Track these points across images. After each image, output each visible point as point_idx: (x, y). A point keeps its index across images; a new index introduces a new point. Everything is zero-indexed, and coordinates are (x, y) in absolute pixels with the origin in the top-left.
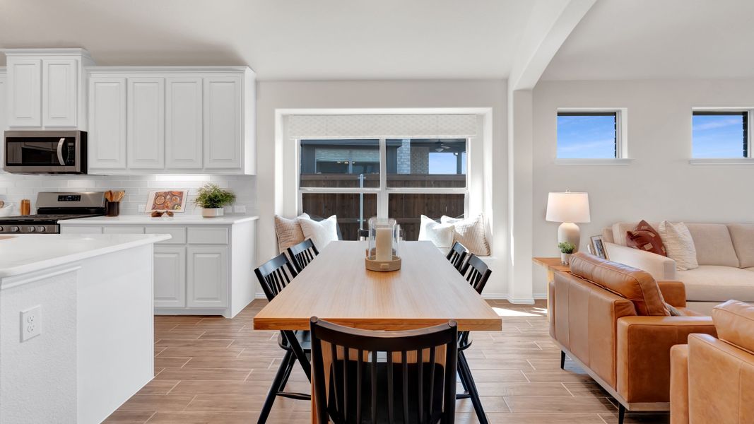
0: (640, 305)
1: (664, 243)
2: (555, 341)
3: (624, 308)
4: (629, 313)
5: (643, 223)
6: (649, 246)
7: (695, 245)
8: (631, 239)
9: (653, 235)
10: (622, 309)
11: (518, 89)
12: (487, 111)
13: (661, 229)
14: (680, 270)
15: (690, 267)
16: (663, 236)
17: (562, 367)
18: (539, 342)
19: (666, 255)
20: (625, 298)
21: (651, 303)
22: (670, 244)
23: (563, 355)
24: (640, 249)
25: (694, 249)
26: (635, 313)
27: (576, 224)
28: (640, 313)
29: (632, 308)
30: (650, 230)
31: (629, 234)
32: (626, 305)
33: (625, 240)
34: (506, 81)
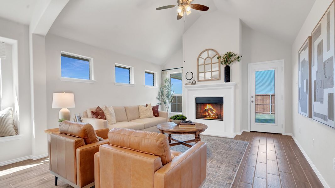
0: (87, 140)
1: (105, 115)
2: (52, 172)
3: (79, 143)
4: (82, 144)
5: (98, 107)
6: (99, 117)
7: (115, 115)
8: (93, 114)
9: (101, 112)
10: (78, 144)
11: (35, 33)
12: (14, 42)
13: (104, 109)
14: (110, 125)
15: (113, 123)
16: (105, 112)
17: (56, 185)
18: (45, 176)
19: (106, 119)
20: (81, 138)
21: (91, 138)
22: (107, 115)
23: (56, 178)
24: (96, 118)
25: (115, 116)
26: (85, 144)
27: (68, 109)
28: (87, 143)
29: (83, 142)
30: (101, 110)
31: (92, 112)
32: (80, 141)
33: (91, 115)
34: (27, 27)
